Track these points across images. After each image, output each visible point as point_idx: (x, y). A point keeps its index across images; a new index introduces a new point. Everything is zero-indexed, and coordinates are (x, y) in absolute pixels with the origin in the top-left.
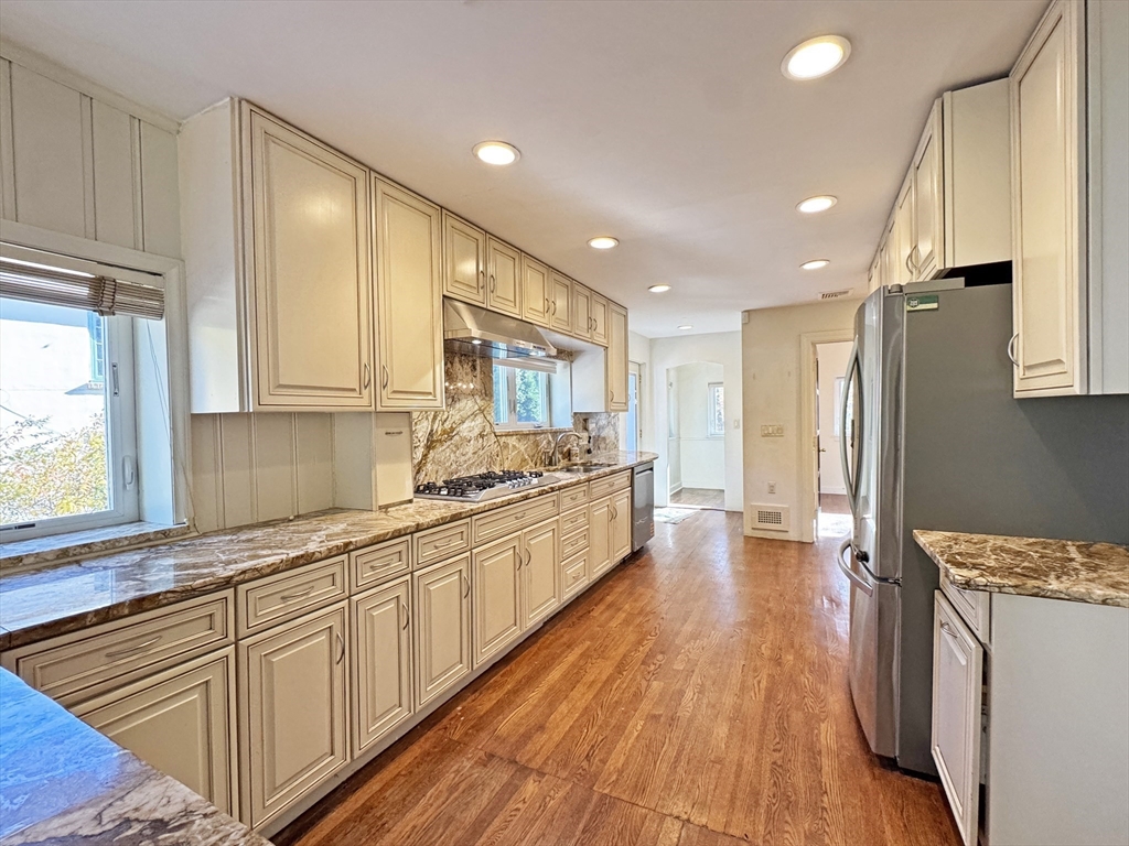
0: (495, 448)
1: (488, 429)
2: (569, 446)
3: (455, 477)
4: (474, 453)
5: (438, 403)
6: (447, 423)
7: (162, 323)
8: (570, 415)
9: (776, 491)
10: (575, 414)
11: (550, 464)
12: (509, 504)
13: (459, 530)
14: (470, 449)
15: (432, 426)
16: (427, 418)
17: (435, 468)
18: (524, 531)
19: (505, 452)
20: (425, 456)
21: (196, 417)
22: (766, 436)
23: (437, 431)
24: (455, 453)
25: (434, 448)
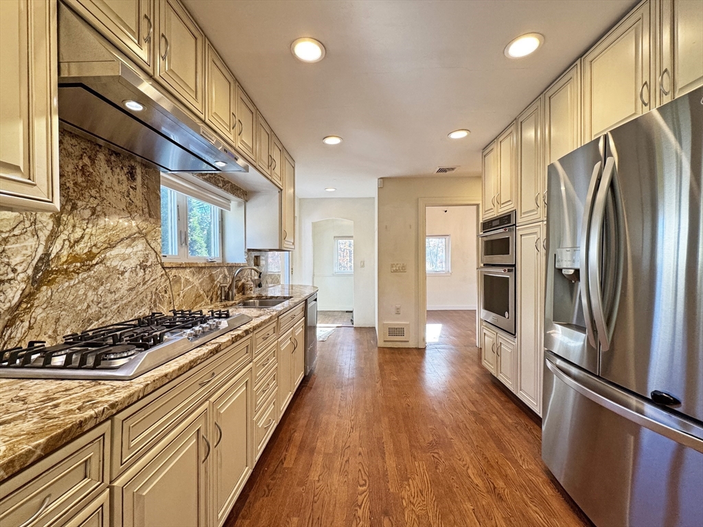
0: (163, 283)
1: (152, 259)
2: (243, 281)
3: (95, 325)
4: (131, 289)
6: (82, 245)
8: (243, 250)
9: (401, 311)
10: (249, 250)
11: (227, 298)
12: (191, 368)
14: (123, 285)
15: (47, 248)
16: (35, 234)
17: (54, 314)
18: (212, 399)
19: (175, 288)
20: (28, 297)
22: (394, 271)
23: (58, 256)
24: (95, 289)
25: (50, 283)
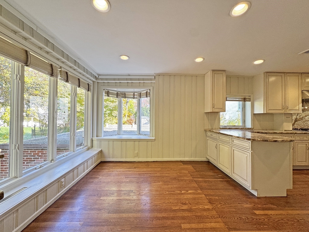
3: (303, 128)
5: (300, 112)
6: (301, 116)
7: (250, 102)
13: (291, 136)
21: (254, 114)
23: (298, 118)
24: (303, 123)
25: (297, 121)
